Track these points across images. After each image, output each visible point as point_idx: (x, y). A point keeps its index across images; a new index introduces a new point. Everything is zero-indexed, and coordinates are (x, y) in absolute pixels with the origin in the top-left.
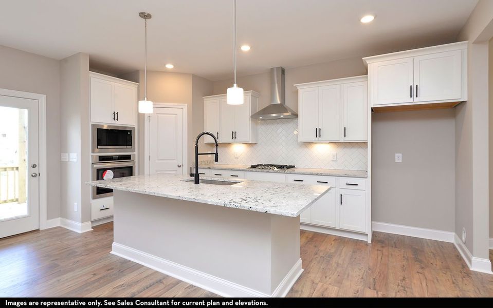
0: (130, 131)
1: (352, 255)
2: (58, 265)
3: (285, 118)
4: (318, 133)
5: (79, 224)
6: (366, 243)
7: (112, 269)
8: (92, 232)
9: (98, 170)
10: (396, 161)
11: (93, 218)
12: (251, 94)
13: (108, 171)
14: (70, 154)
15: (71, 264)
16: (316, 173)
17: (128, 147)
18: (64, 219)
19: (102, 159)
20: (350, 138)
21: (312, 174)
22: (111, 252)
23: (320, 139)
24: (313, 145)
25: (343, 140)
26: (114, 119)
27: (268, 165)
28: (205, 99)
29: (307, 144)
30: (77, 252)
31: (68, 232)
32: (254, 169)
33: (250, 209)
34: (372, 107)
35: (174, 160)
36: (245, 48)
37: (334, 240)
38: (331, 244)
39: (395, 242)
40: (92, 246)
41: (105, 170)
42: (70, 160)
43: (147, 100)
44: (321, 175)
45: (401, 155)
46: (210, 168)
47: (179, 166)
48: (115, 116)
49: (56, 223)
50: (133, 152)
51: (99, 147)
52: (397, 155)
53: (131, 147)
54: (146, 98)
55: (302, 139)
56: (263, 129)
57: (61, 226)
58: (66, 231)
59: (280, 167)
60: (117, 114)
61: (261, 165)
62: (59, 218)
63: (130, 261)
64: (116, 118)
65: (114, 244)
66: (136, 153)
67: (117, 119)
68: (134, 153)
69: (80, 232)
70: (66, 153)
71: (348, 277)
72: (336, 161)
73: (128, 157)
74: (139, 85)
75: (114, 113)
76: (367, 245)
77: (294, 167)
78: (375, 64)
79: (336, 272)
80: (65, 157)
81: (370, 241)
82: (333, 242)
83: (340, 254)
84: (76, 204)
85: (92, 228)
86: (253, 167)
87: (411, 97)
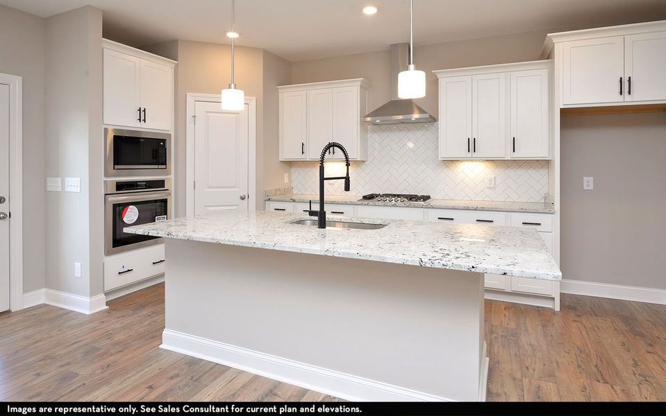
0: (164, 141)
1: (544, 332)
2: (76, 375)
3: (417, 122)
4: (472, 145)
5: (87, 300)
6: (552, 311)
7: (177, 376)
8: (107, 311)
9: (115, 206)
10: (585, 187)
11: (107, 288)
12: (359, 84)
13: (131, 207)
14: (67, 179)
15: (100, 371)
16: (475, 206)
17: (160, 167)
18: (52, 291)
19: (121, 186)
20: (521, 154)
21: (467, 209)
22: (160, 346)
23: (475, 155)
24: (458, 163)
25: (509, 156)
26: (140, 120)
27: (387, 195)
28: (280, 91)
29: (449, 162)
30: (99, 349)
31: (64, 314)
32: (366, 202)
33: (473, 270)
34: (562, 107)
35: (234, 187)
37: (505, 309)
38: (505, 315)
39: (590, 308)
40: (120, 337)
41: (126, 205)
42: (67, 190)
43: (235, 88)
44: (483, 209)
45: (591, 179)
46: (294, 201)
47: (243, 198)
48: (142, 114)
49: (39, 297)
50: (167, 175)
51: (116, 167)
52: (585, 179)
53: (164, 166)
54: (233, 85)
55: (444, 154)
56: (375, 139)
57: (48, 303)
58: (61, 312)
59: (411, 198)
60: (144, 111)
61: (377, 196)
62: (44, 290)
63: (201, 360)
64: (142, 118)
65: (166, 332)
66: (172, 177)
67: (144, 120)
68: (169, 177)
69: (87, 312)
70: (58, 177)
71: (558, 365)
72: (494, 188)
73: (161, 184)
74: (177, 64)
75: (140, 110)
76: (554, 314)
77: (429, 197)
78: (565, 45)
79: (538, 361)
80: (54, 184)
81: (557, 308)
82: (505, 312)
83: (526, 330)
84: (78, 265)
85: (107, 304)
86: (365, 198)
87: (621, 94)
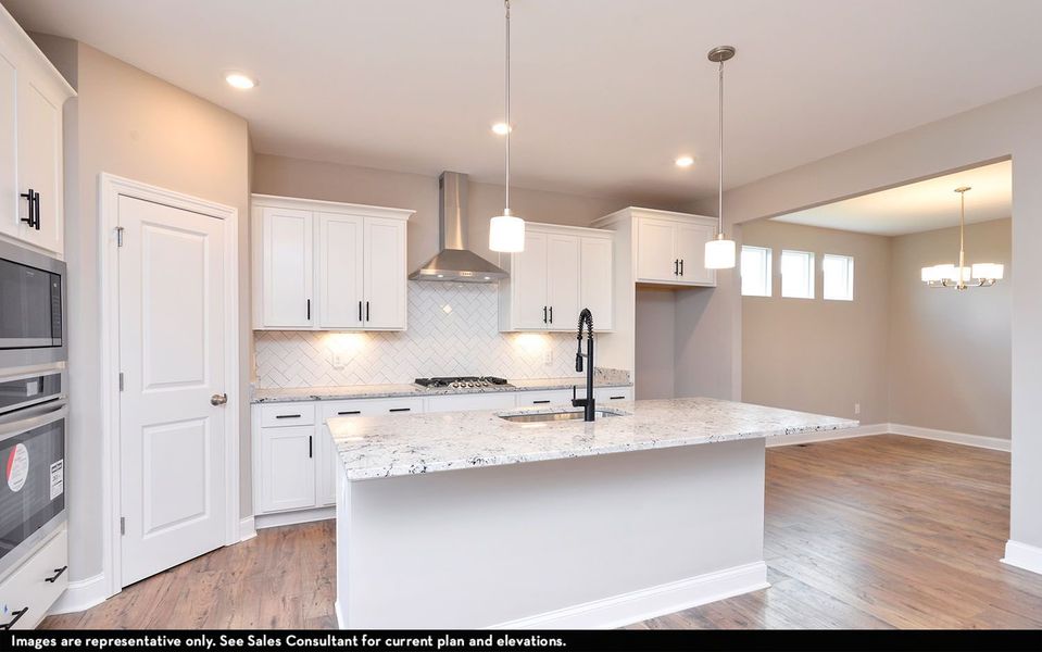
0: (58, 278)
12: (407, 218)
13: (18, 446)
17: (55, 341)
26: (29, 222)
28: (254, 202)
34: (637, 281)
35: (200, 382)
36: (501, 129)
53: (60, 341)
60: (36, 200)
67: (36, 223)
72: (551, 364)
75: (29, 195)
